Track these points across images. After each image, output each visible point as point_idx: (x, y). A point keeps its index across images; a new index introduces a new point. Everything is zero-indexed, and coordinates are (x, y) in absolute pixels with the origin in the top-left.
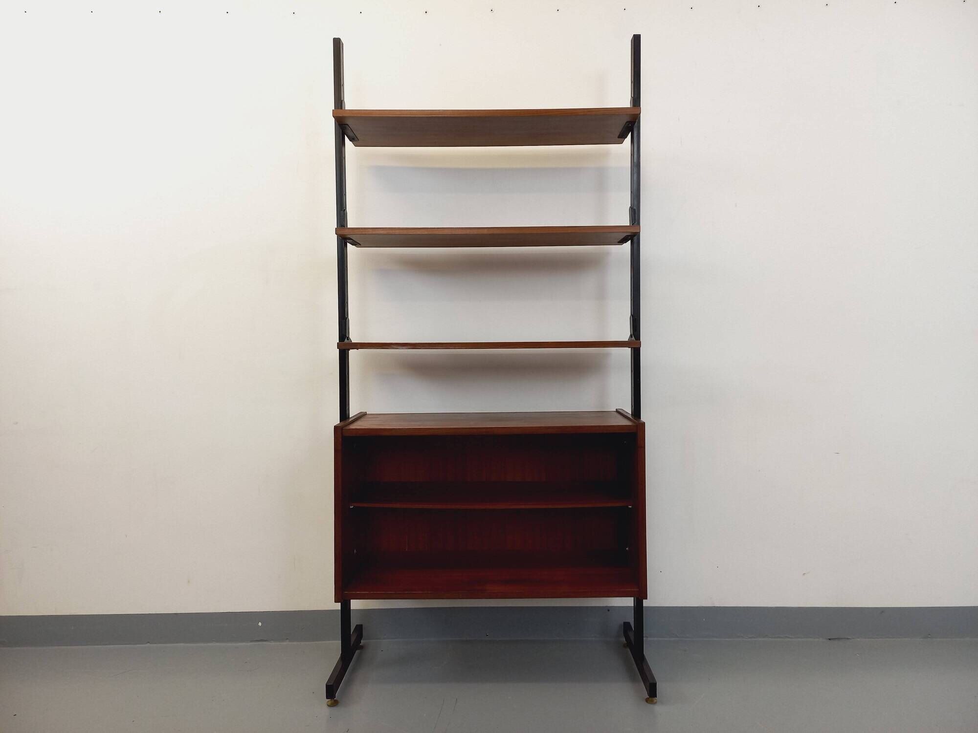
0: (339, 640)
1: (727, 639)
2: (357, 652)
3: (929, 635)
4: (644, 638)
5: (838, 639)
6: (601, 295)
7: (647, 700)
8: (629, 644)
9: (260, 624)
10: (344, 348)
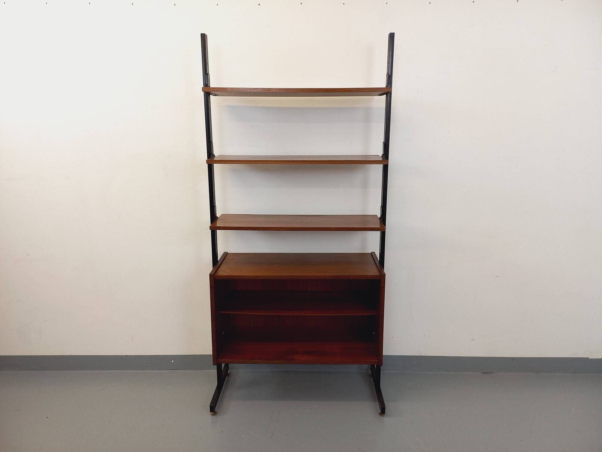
0: (215, 370)
1: (428, 372)
2: (227, 377)
3: (538, 371)
4: (381, 371)
5: (488, 373)
6: (365, 185)
7: (380, 414)
8: (372, 375)
9: (173, 361)
10: (214, 229)
